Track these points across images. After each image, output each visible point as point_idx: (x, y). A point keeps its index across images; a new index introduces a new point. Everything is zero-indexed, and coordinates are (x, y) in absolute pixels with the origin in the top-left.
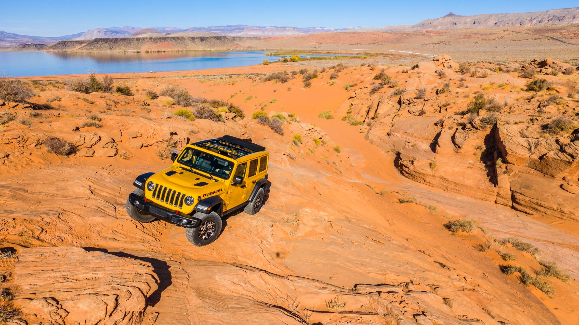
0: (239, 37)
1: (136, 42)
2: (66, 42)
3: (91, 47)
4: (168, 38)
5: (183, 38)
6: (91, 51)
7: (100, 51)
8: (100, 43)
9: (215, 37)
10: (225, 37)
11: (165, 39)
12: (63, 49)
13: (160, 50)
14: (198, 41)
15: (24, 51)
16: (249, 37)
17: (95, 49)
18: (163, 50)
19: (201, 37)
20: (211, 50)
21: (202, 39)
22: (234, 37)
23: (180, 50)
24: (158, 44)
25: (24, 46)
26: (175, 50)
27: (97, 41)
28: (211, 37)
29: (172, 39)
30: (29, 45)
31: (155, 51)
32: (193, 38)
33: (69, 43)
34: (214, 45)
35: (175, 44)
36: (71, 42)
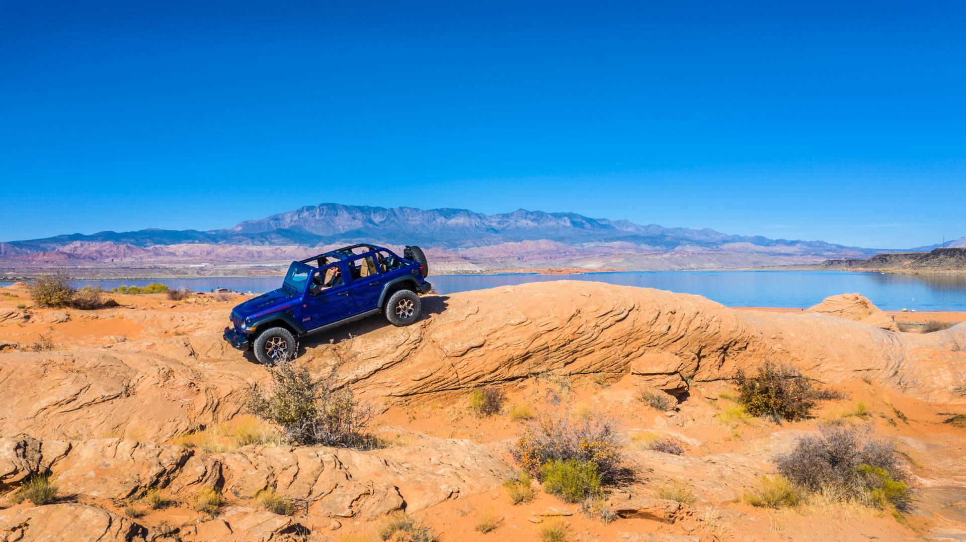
2: (888, 255)
3: (923, 264)
6: (919, 272)
7: (937, 272)
8: (942, 256)
12: (881, 266)
15: (831, 268)
17: (929, 268)
25: (832, 262)
27: (936, 253)
30: (839, 262)
33: (893, 259)
36: (897, 255)
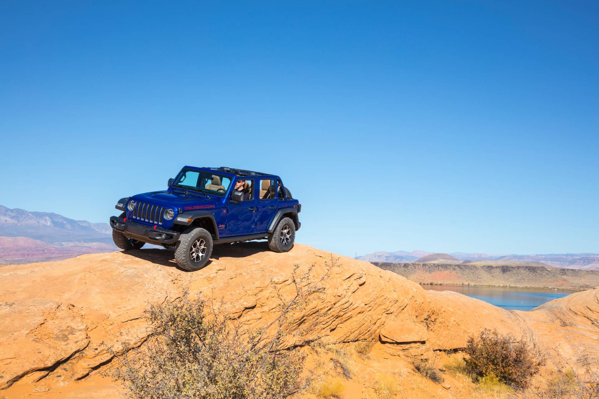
0: (572, 270)
1: (403, 269)
4: (451, 265)
5: (475, 267)
9: (526, 267)
10: (543, 269)
11: (445, 266)
13: (435, 282)
14: (497, 272)
16: (591, 271)
18: (439, 283)
19: (503, 267)
20: (516, 287)
21: (505, 269)
22: (564, 270)
23: (466, 283)
24: (433, 274)
26: (459, 283)
28: (519, 267)
29: (456, 268)
31: (426, 283)
32: (490, 268)
34: (524, 279)
35: (459, 275)
